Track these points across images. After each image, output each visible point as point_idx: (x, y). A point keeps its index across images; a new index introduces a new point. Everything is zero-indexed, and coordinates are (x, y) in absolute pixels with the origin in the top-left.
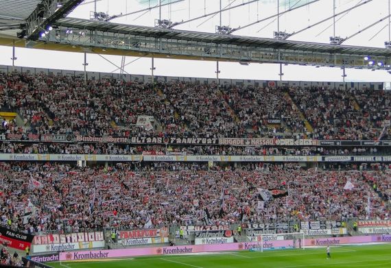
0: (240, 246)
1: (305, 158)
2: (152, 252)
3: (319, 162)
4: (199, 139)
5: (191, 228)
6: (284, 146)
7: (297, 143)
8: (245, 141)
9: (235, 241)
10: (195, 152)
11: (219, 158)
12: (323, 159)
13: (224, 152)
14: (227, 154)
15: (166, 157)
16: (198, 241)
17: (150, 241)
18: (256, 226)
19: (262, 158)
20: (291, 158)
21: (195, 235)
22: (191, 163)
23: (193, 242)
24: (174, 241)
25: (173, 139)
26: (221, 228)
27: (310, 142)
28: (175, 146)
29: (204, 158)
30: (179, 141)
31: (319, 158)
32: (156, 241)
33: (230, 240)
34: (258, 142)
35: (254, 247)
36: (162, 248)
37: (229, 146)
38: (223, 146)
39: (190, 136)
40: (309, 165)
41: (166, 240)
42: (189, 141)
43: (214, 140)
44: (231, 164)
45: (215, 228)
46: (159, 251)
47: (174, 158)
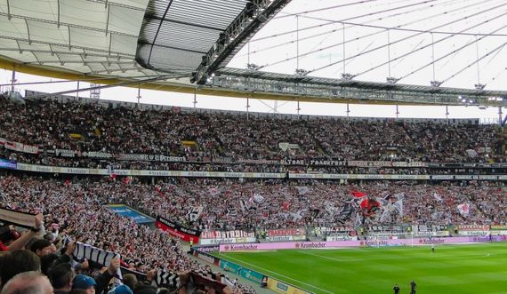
0: (362, 243)
1: (416, 177)
2: (292, 246)
3: (428, 180)
4: (333, 162)
5: (324, 229)
6: (400, 167)
7: (410, 165)
8: (368, 164)
9: (358, 239)
10: (330, 172)
11: (348, 176)
12: (431, 177)
13: (352, 172)
14: (354, 173)
15: (308, 175)
16: (329, 239)
17: (291, 238)
18: (375, 228)
19: (382, 177)
20: (404, 176)
21: (326, 234)
22: (327, 179)
23: (325, 240)
24: (310, 238)
25: (312, 162)
26: (347, 229)
27: (420, 164)
28: (314, 167)
29: (336, 176)
30: (317, 163)
31: (427, 177)
32: (296, 238)
33: (355, 238)
34: (378, 164)
35: (372, 243)
36: (300, 243)
37: (356, 167)
38: (352, 167)
39: (326, 159)
40: (420, 182)
41: (304, 237)
42: (325, 163)
43: (344, 162)
44: (358, 181)
45: (342, 229)
46: (297, 245)
47: (313, 176)
